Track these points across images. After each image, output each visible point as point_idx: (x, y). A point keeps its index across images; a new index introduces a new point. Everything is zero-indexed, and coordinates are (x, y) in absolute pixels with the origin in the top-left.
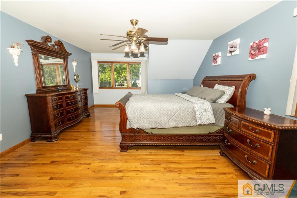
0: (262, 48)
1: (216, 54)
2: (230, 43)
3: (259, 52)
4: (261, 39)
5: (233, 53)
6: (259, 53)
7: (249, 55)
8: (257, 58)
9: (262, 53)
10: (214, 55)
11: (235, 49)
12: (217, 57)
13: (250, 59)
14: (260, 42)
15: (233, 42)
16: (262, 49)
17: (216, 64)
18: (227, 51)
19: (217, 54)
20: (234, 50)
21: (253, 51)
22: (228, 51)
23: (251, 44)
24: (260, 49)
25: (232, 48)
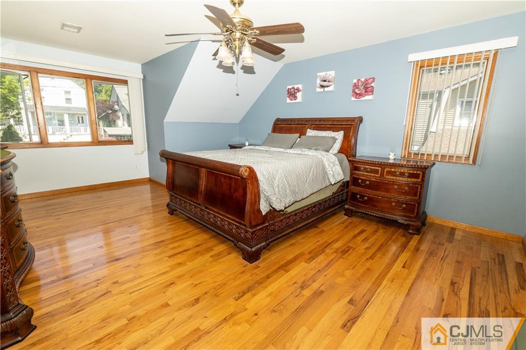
0: (369, 87)
1: (294, 86)
2: (322, 74)
3: (365, 92)
4: (368, 77)
5: (326, 89)
6: (366, 94)
7: (352, 94)
8: (363, 99)
9: (370, 93)
10: (290, 87)
11: (330, 83)
12: (296, 91)
13: (353, 99)
14: (366, 80)
15: (326, 74)
16: (369, 89)
17: (293, 101)
18: (316, 84)
19: (296, 87)
20: (327, 85)
21: (357, 90)
22: (318, 85)
23: (355, 81)
24: (368, 88)
25: (325, 81)
